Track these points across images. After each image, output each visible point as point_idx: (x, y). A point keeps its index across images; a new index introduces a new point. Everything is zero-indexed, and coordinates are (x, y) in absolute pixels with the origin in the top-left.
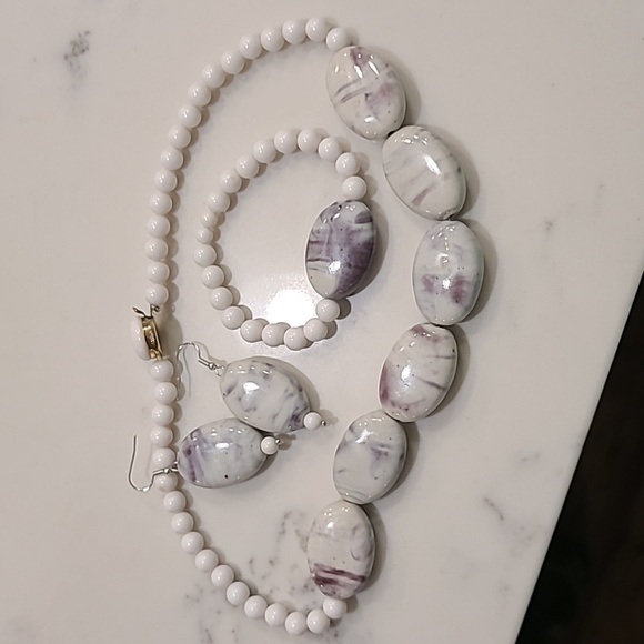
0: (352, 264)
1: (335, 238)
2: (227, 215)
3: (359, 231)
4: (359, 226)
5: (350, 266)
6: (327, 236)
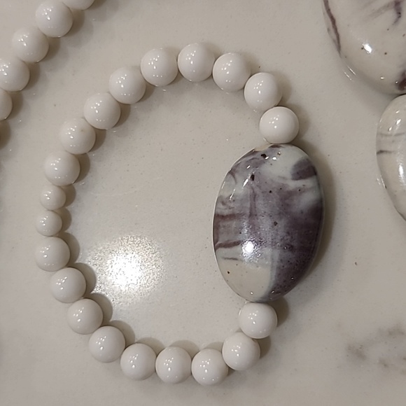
0: (295, 244)
1: (261, 205)
2: (78, 186)
3: (301, 191)
4: (300, 183)
5: (291, 248)
6: (248, 205)
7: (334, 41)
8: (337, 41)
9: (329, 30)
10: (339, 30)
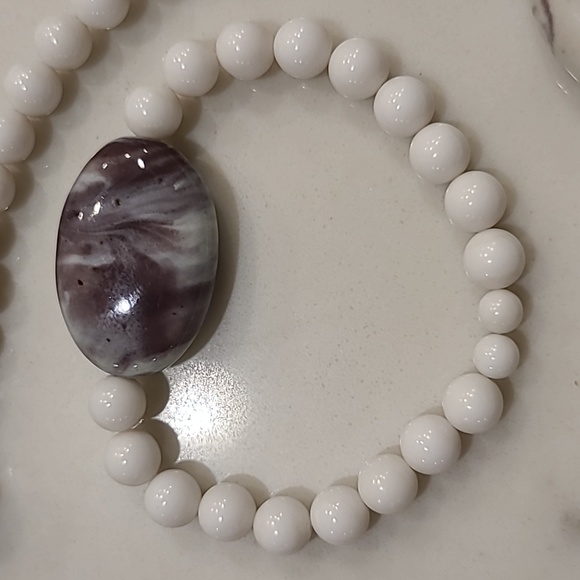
7: (544, 26)
8: (548, 26)
9: (534, 10)
10: (551, 9)
